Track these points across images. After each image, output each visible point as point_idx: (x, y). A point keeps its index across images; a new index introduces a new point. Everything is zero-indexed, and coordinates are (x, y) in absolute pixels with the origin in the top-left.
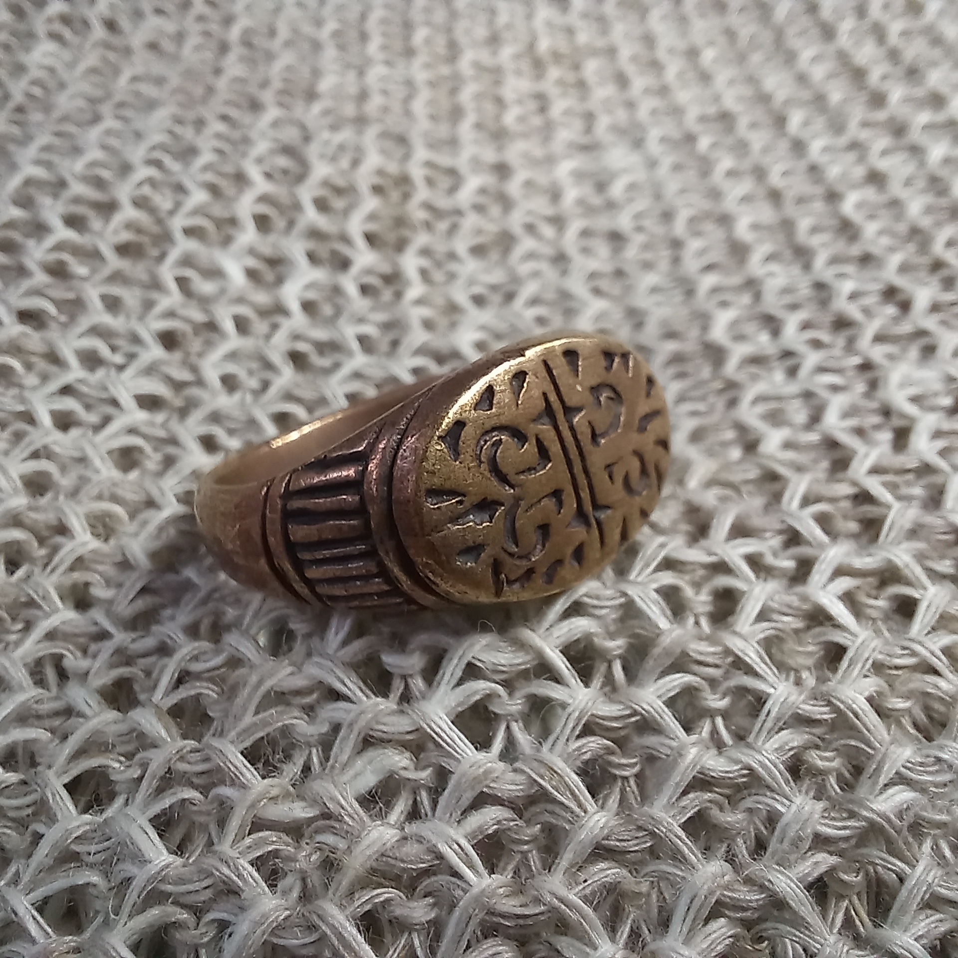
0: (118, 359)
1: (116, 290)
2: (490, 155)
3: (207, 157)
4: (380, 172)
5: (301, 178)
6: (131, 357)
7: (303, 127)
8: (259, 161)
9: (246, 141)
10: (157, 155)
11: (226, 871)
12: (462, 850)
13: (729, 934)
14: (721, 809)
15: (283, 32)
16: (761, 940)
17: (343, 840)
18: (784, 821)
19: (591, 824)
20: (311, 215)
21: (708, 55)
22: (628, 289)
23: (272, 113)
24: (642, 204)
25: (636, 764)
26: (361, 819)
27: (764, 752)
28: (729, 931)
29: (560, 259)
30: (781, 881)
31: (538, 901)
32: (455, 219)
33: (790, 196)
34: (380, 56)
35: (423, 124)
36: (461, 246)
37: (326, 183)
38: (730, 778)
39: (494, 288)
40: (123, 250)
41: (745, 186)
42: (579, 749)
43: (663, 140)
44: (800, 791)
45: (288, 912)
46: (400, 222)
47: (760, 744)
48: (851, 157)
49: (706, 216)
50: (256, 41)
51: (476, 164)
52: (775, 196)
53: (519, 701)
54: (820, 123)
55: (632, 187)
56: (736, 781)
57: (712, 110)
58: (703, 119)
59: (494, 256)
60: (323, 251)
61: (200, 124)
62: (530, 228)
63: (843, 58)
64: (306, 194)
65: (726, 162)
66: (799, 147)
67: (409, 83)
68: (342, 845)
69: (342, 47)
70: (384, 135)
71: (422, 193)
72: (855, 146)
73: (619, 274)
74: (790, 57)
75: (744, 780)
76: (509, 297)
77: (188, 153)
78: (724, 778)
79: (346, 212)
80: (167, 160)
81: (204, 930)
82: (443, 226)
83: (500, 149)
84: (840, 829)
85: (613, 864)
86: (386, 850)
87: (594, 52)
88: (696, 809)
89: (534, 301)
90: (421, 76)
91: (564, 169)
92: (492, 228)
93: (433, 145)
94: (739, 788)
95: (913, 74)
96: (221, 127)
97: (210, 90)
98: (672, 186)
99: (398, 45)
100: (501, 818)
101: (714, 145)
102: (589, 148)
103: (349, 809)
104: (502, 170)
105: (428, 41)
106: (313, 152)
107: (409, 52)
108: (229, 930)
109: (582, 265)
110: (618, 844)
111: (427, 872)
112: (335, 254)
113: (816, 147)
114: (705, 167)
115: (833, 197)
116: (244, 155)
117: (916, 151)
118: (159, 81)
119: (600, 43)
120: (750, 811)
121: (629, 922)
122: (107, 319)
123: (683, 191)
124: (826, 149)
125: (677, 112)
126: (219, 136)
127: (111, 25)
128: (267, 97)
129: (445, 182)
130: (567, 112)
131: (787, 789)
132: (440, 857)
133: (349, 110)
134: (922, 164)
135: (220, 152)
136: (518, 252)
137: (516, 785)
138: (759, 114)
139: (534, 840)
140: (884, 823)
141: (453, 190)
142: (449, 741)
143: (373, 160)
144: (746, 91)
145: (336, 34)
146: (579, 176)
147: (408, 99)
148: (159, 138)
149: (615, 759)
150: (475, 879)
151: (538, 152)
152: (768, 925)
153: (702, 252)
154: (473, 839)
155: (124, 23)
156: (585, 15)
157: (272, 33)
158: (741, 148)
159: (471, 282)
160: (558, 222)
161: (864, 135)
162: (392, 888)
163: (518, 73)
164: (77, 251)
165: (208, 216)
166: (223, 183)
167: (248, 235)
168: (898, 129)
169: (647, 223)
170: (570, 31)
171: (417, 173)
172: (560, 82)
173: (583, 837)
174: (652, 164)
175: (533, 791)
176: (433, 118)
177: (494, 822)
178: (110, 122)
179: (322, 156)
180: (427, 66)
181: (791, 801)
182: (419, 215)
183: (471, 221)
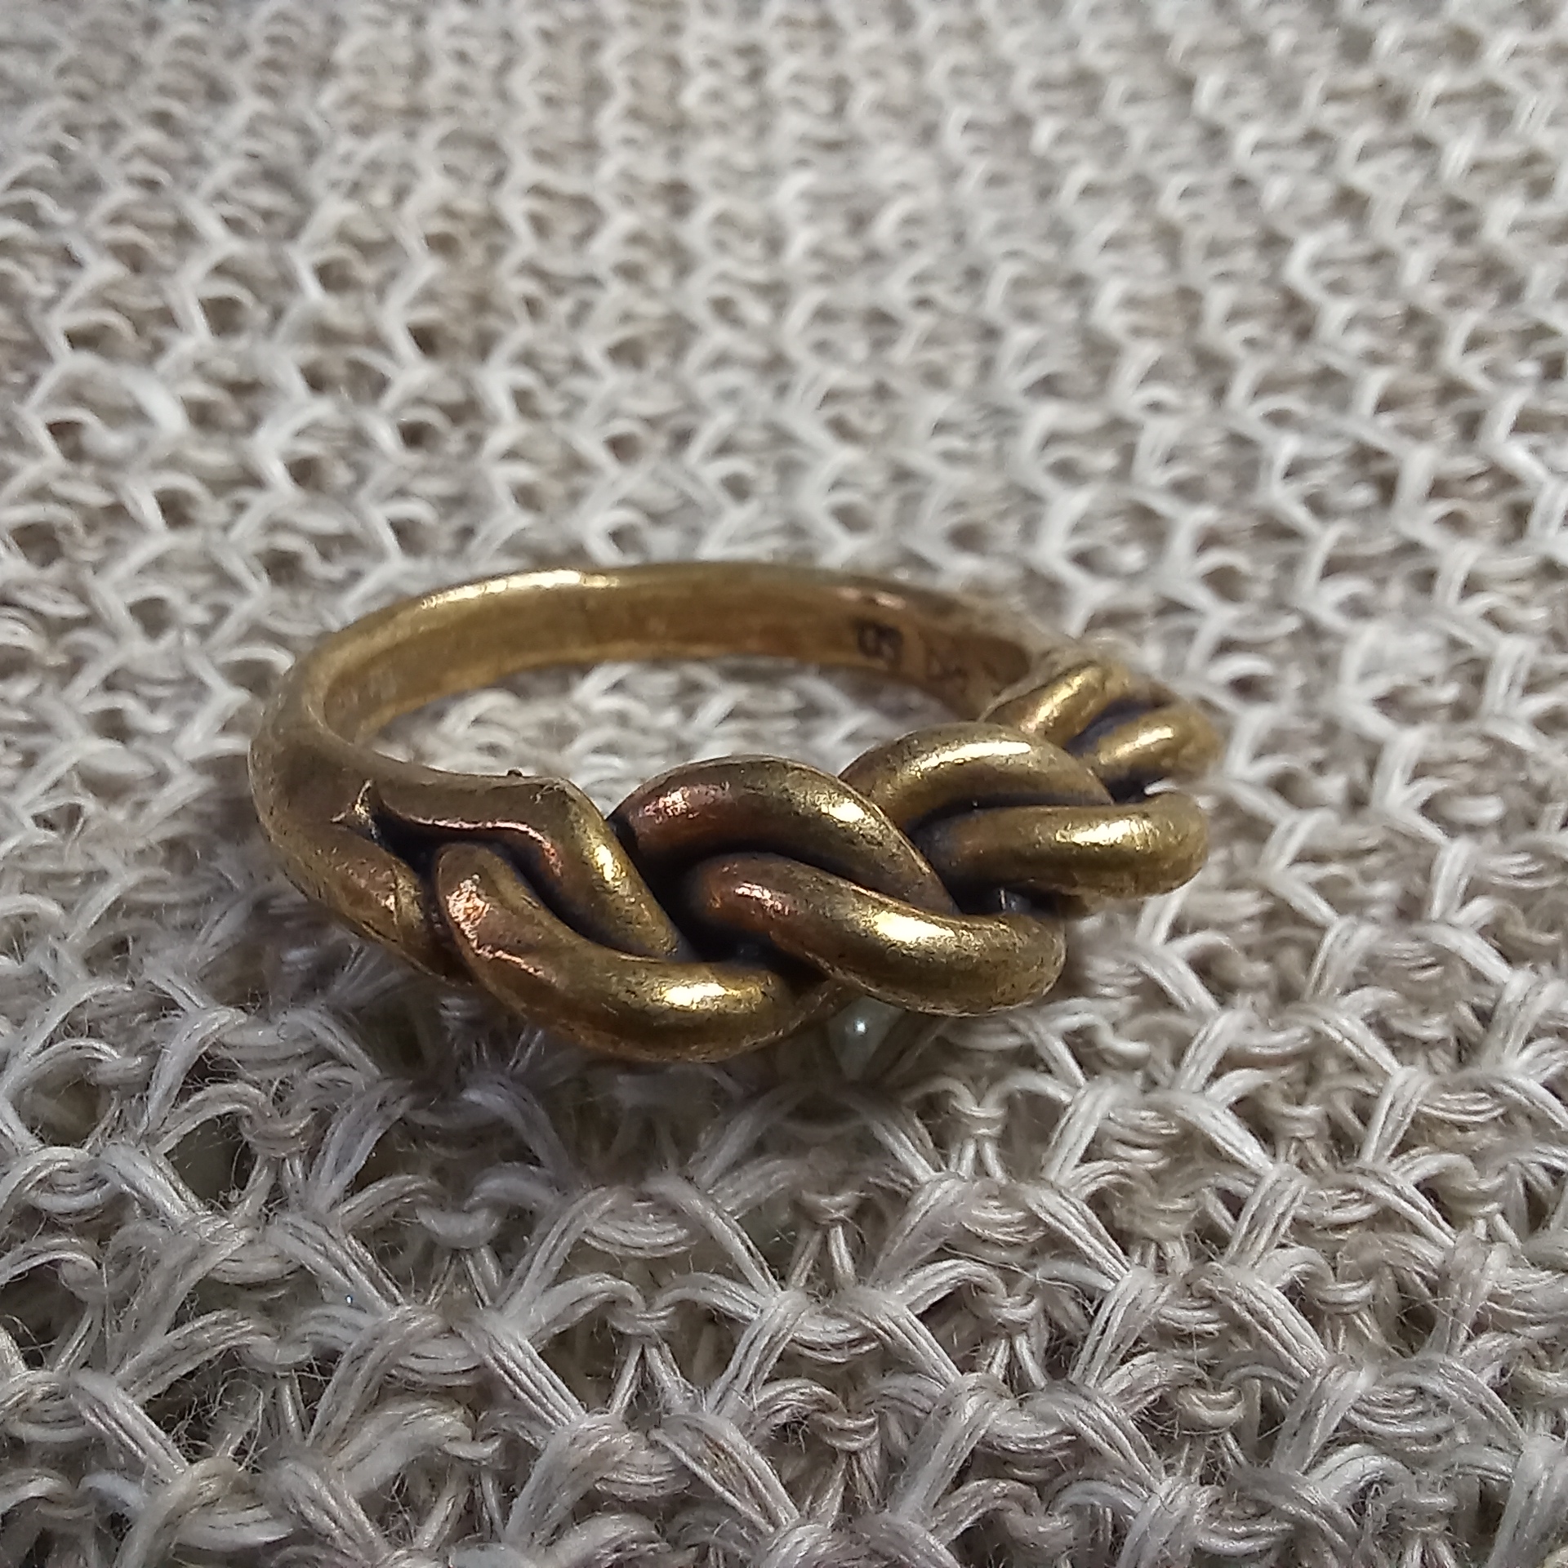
2: (655, 169)
3: (120, 194)
7: (303, 130)
9: (197, 160)
23: (249, 105)
27: (1098, 1400)
32: (588, 293)
33: (1196, 236)
35: (533, 113)
37: (344, 235)
38: (1039, 1451)
41: (1114, 219)
47: (1091, 1383)
48: (1308, 159)
49: (1044, 277)
52: (1169, 238)
54: (1252, 90)
55: (911, 221)
56: (1052, 1456)
57: (1060, 66)
58: (1044, 85)
61: (111, 129)
62: (723, 308)
67: (507, 36)
71: (525, 245)
72: (1313, 137)
73: (881, 392)
75: (1064, 1453)
78: (1028, 1452)
79: (381, 291)
82: (562, 307)
83: (675, 155)
88: (976, 1515)
94: (1056, 1468)
101: (1061, 138)
112: (359, 370)
115: (1273, 243)
124: (1259, 147)
125: (998, 71)
129: (569, 225)
130: (798, 78)
134: (1433, 175)
138: (1147, 76)
141: (585, 236)
143: (433, 187)
147: (506, 66)
151: (745, 159)
158: (1113, 140)
160: (776, 293)
165: (116, 307)
169: (937, 291)
171: (515, 208)
174: (952, 175)
181: (1151, 1491)
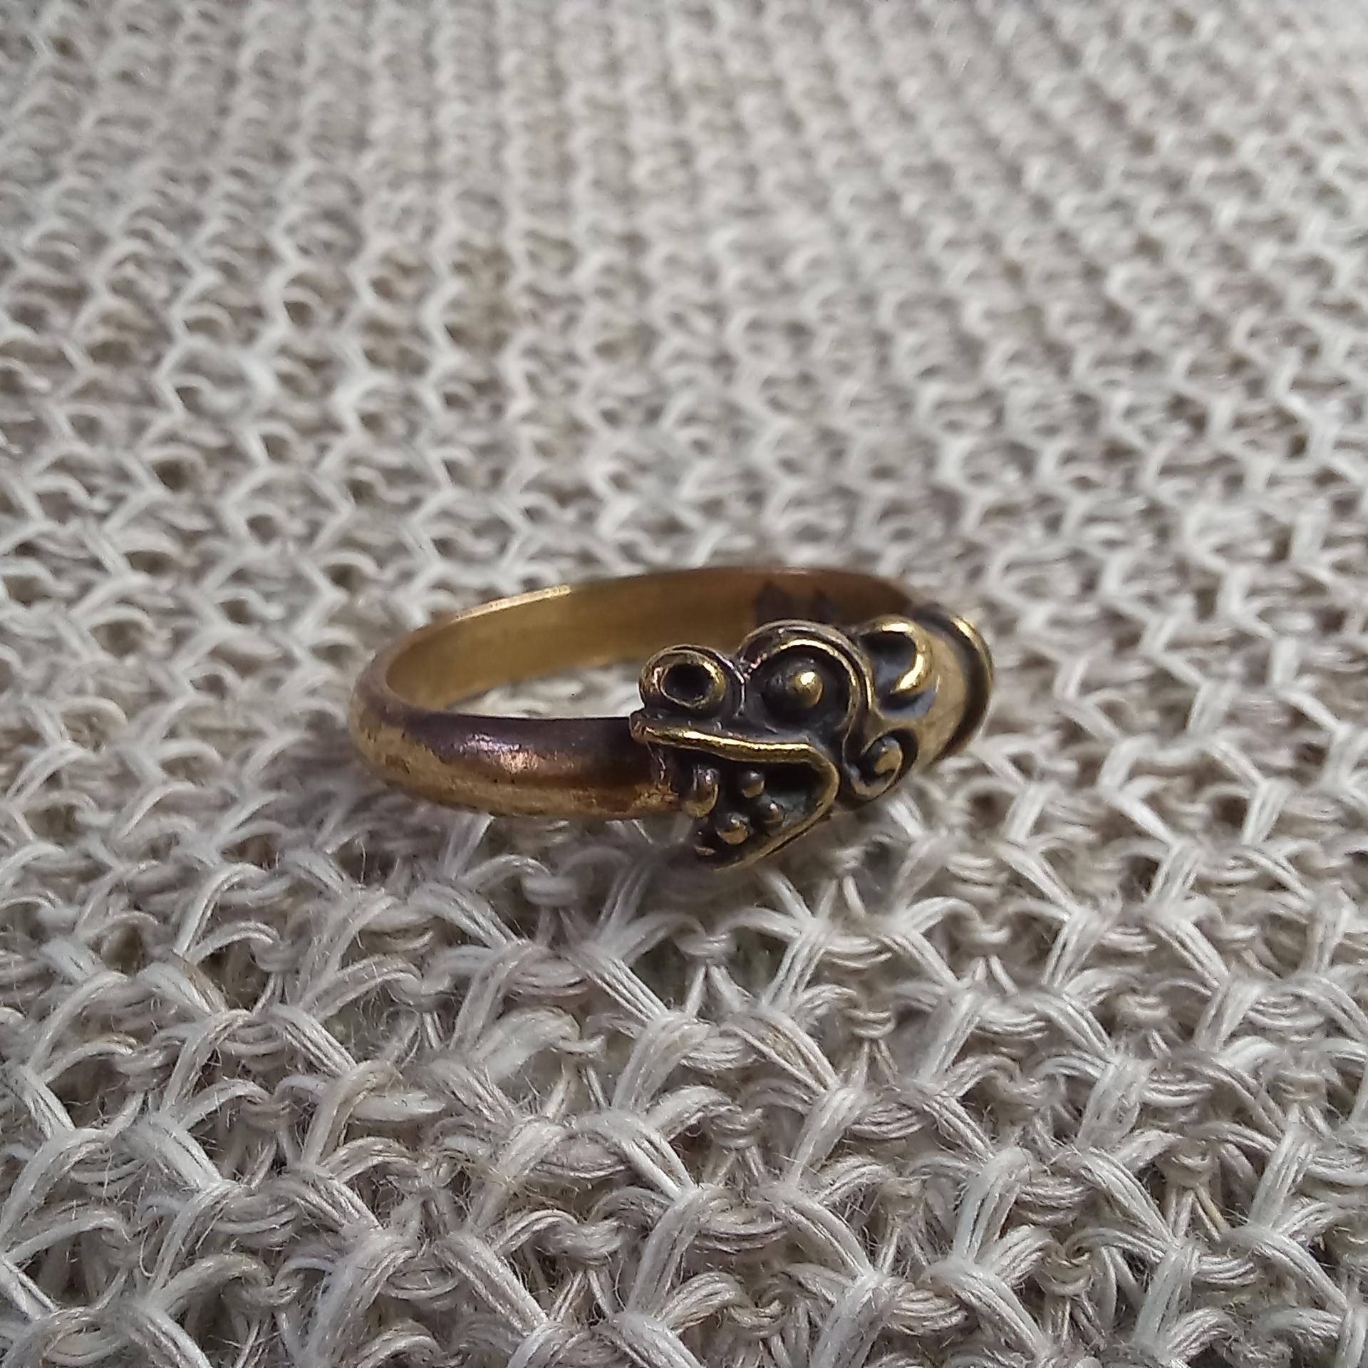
0: (99, 504)
1: (91, 409)
4: (464, 245)
5: (352, 252)
6: (117, 500)
8: (291, 230)
10: (144, 223)
11: (314, 1197)
12: (657, 1149)
13: (1037, 1246)
14: (1012, 1078)
15: (315, 57)
16: (1080, 1252)
17: (484, 1144)
18: (1099, 1088)
19: (835, 1103)
20: (368, 302)
21: (910, 89)
22: (820, 402)
24: (831, 285)
25: (888, 1020)
26: (508, 1114)
28: (1036, 1242)
29: (723, 361)
30: (1102, 1167)
31: (768, 1214)
34: (454, 90)
36: (583, 343)
39: (631, 401)
40: (101, 353)
42: (810, 1000)
43: (855, 201)
44: (1117, 1048)
45: (408, 1253)
46: (496, 311)
50: (276, 69)
51: (597, 232)
53: (724, 937)
59: (629, 358)
60: (388, 349)
63: (1093, 90)
64: (361, 273)
65: (942, 229)
66: (1041, 207)
68: (482, 1151)
69: (400, 78)
70: (467, 195)
74: (1021, 90)
76: (654, 415)
77: (188, 221)
80: (159, 231)
81: (283, 1286)
84: (1175, 1094)
85: (869, 1159)
86: (546, 1156)
87: (750, 84)
89: (690, 419)
90: (514, 117)
91: (721, 239)
92: (624, 319)
93: (537, 208)
95: (1188, 110)
96: (233, 186)
97: (215, 136)
98: (871, 260)
99: (479, 74)
100: (707, 1101)
102: (753, 212)
103: (490, 1100)
104: (634, 242)
105: (521, 70)
106: (367, 217)
107: (495, 84)
108: (324, 1283)
109: (753, 369)
110: (874, 1129)
111: (605, 1184)
113: (1066, 206)
114: (915, 234)
116: (270, 222)
117: (1200, 212)
118: (140, 124)
119: (761, 72)
120: (1051, 1078)
121: (895, 1239)
122: (79, 449)
123: (887, 267)
126: (230, 197)
127: (64, 48)
128: (297, 144)
131: (1099, 1045)
132: (624, 1159)
133: (416, 162)
135: (232, 219)
136: (662, 352)
137: (727, 1053)
139: (753, 1130)
140: (1235, 1083)
142: (628, 995)
144: (964, 134)
145: (391, 61)
146: (742, 249)
148: (143, 199)
149: (860, 1014)
150: (677, 1189)
152: (1089, 1231)
153: (920, 350)
154: (670, 1132)
155: (84, 45)
156: (738, 36)
157: (299, 58)
159: (600, 393)
161: (1130, 190)
162: (558, 1209)
163: (650, 112)
164: (32, 356)
166: (240, 261)
167: (279, 329)
168: (1174, 183)
170: (717, 57)
172: (709, 126)
173: (824, 1122)
175: (750, 1060)
176: (535, 173)
177: (697, 1106)
178: (70, 179)
179: (380, 225)
180: (523, 102)
182: (523, 303)
183: (594, 311)
